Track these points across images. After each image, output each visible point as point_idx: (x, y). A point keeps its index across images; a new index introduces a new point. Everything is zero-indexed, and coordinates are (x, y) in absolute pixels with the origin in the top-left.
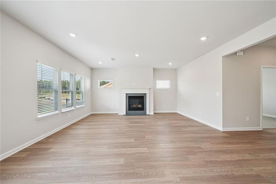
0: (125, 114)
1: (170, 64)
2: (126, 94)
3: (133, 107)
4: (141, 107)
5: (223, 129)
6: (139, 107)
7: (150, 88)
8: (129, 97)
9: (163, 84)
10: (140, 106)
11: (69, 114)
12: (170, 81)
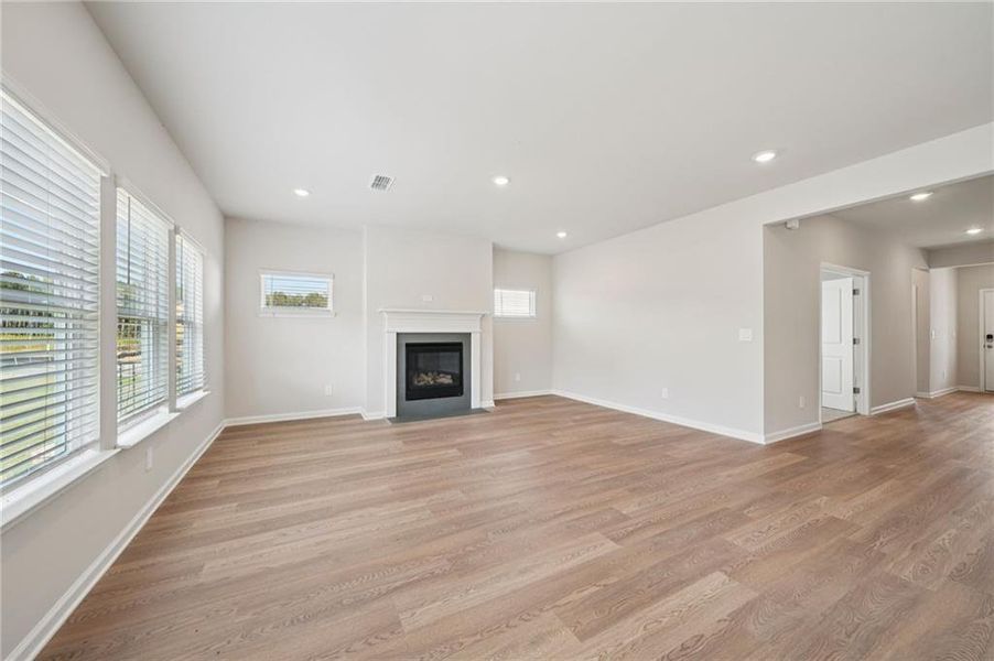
0: (394, 415)
1: (562, 235)
2: (398, 334)
3: (422, 383)
4: (451, 381)
5: (766, 439)
6: (442, 384)
7: (483, 315)
8: (407, 345)
9: (514, 303)
10: (447, 380)
11: (150, 454)
12: (533, 294)
